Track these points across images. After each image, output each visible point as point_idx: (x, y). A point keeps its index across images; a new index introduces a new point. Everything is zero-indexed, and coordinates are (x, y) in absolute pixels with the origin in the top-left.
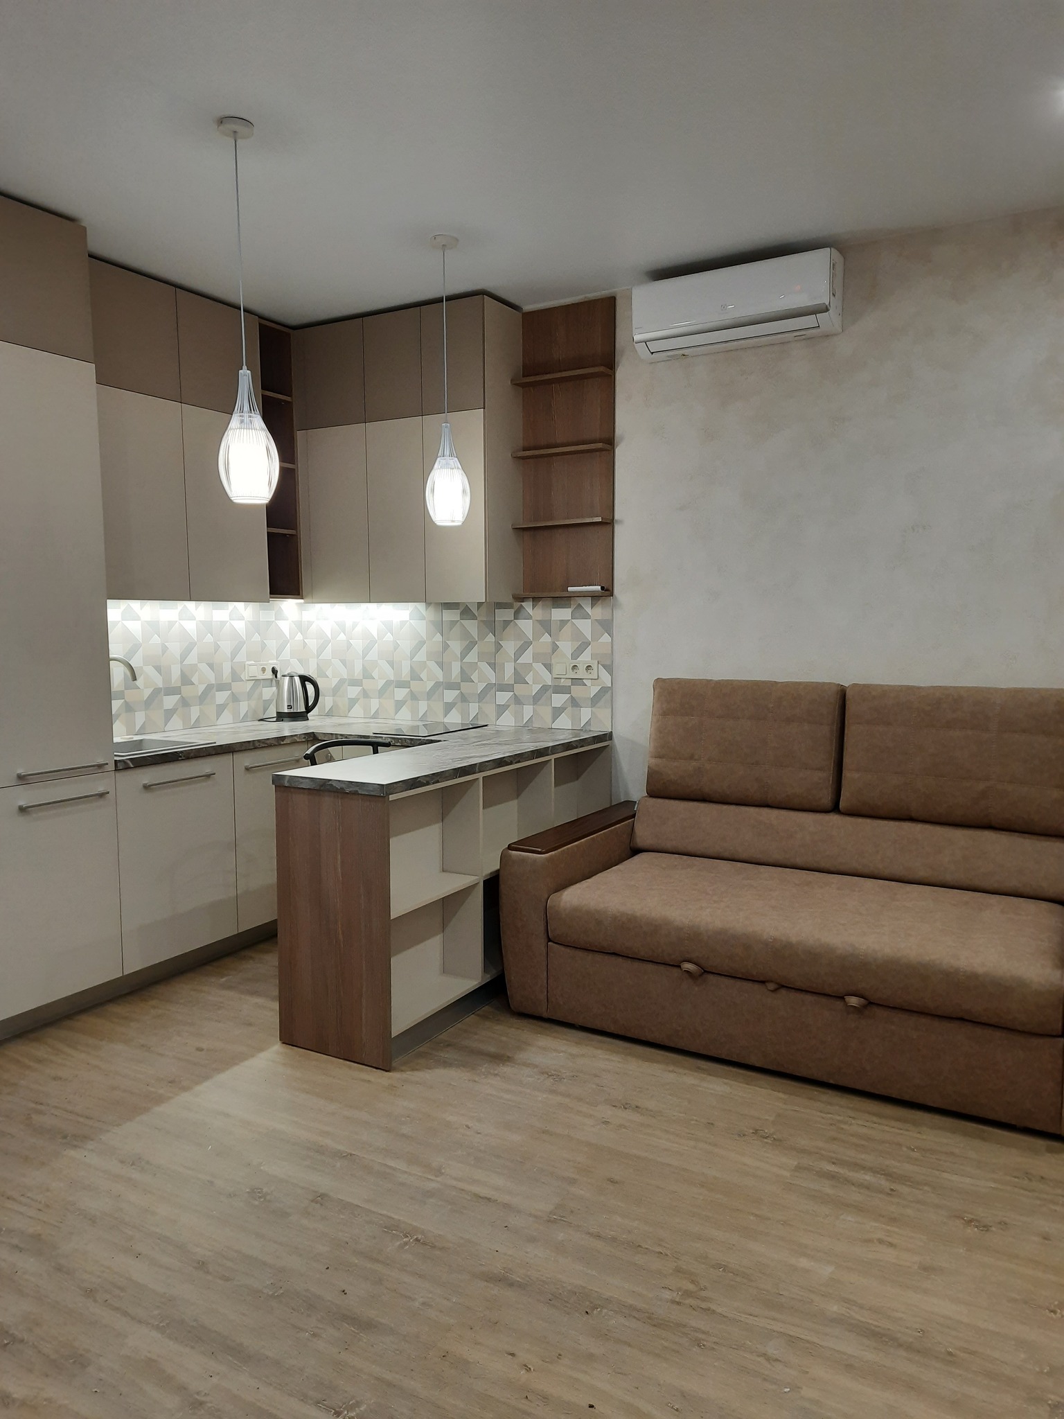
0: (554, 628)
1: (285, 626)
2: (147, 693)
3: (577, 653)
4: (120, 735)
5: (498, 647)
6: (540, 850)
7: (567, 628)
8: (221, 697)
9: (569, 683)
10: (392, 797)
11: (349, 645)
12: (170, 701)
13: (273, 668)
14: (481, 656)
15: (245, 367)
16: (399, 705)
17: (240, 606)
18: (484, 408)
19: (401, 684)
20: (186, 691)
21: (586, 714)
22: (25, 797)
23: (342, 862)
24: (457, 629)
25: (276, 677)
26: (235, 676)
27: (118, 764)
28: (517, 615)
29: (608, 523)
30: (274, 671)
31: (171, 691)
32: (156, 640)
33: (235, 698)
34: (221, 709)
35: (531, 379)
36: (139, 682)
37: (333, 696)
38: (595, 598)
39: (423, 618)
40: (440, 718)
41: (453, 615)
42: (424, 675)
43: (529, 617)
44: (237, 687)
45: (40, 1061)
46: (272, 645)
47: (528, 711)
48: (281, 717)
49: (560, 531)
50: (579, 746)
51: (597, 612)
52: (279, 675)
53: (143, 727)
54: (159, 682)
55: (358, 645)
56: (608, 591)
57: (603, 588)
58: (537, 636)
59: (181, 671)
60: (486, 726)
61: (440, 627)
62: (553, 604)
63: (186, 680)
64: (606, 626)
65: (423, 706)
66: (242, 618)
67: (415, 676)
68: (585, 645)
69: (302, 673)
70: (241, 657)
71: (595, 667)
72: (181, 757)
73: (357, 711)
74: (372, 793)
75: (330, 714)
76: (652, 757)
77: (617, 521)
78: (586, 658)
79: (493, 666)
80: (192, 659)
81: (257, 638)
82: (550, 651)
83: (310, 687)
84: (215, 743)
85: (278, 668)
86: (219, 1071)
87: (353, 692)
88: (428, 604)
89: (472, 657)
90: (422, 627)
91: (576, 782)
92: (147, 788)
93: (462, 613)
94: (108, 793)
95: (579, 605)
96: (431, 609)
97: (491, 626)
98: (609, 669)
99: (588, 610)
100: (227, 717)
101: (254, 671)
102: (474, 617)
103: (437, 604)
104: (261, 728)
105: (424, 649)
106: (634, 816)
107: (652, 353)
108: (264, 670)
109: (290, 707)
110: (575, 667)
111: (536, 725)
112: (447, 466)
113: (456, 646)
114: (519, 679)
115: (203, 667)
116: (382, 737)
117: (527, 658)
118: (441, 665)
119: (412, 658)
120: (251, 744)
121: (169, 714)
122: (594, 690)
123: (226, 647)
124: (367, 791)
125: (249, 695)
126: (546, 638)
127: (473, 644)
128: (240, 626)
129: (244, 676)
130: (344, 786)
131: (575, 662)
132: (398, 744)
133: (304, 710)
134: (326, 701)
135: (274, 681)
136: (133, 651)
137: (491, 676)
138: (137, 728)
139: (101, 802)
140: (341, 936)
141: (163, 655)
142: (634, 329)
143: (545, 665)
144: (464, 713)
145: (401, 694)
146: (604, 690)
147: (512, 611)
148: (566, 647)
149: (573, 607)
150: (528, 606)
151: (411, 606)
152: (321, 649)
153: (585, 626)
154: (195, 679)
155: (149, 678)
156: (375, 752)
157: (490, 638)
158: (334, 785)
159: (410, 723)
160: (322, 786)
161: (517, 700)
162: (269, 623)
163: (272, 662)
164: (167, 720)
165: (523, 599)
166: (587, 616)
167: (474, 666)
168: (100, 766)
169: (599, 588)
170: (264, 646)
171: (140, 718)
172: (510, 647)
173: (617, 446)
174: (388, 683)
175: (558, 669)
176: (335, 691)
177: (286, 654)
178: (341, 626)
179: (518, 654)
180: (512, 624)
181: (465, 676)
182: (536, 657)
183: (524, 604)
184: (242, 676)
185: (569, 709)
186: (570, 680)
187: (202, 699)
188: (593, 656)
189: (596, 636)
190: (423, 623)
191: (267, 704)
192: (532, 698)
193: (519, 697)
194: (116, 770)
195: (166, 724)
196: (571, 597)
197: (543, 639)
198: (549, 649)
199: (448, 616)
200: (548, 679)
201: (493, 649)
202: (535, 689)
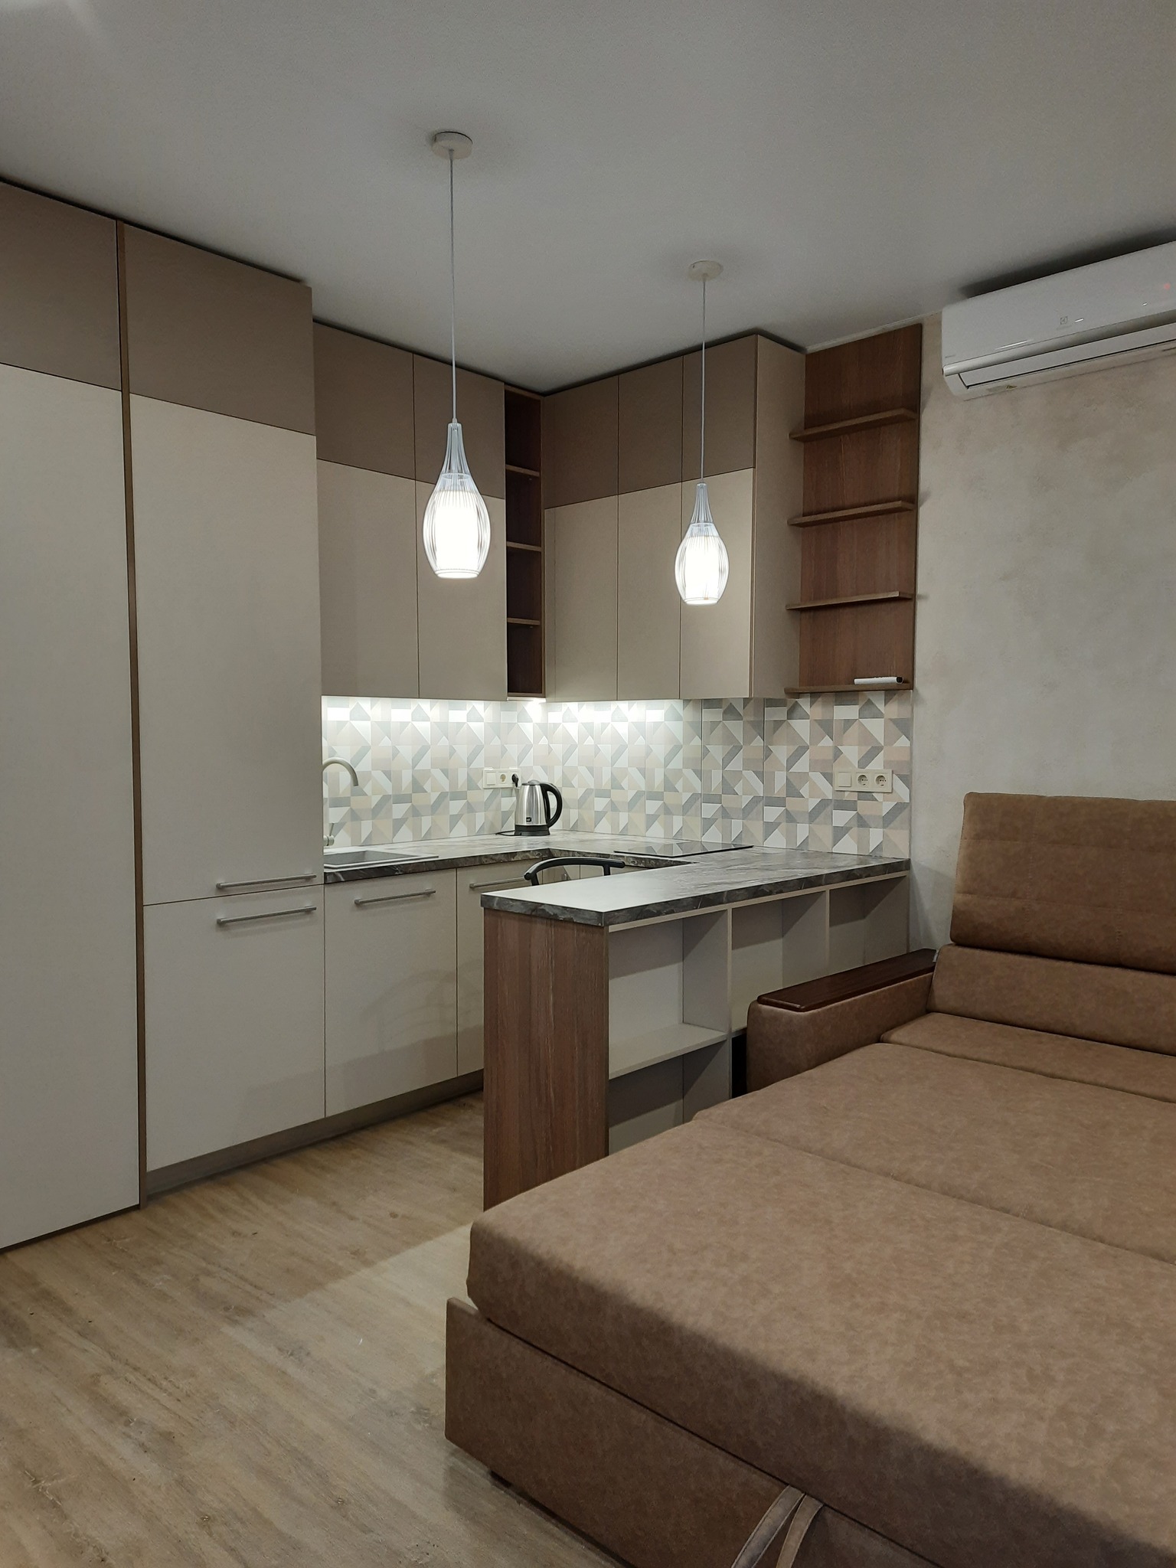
0: (836, 729)
1: (528, 729)
2: (375, 800)
3: (865, 761)
4: (341, 845)
5: (768, 753)
6: (798, 1006)
7: (854, 730)
8: (456, 807)
9: (854, 797)
10: (612, 929)
11: (597, 751)
12: (399, 810)
13: (513, 775)
14: (747, 764)
15: (455, 420)
16: (651, 820)
17: (479, 706)
18: (754, 467)
19: (654, 796)
20: (418, 799)
21: (876, 836)
22: (224, 910)
23: (554, 1004)
24: (718, 731)
25: (517, 785)
26: (471, 784)
27: (328, 877)
28: (790, 715)
29: (908, 599)
30: (515, 779)
31: (400, 799)
32: (386, 742)
33: (470, 808)
34: (454, 820)
35: (816, 430)
36: (368, 789)
37: (577, 808)
38: (889, 692)
39: (679, 718)
40: (697, 836)
41: (717, 715)
42: (679, 786)
43: (806, 716)
44: (473, 796)
45: (223, 1210)
46: (513, 750)
47: (802, 831)
48: (520, 830)
49: (848, 610)
50: (864, 875)
51: (892, 709)
52: (519, 784)
53: (369, 837)
54: (388, 788)
55: (607, 750)
56: (906, 683)
57: (899, 680)
58: (815, 739)
59: (413, 777)
60: (751, 847)
61: (699, 729)
62: (836, 701)
63: (417, 787)
64: (904, 727)
65: (677, 822)
66: (481, 720)
67: (669, 786)
68: (874, 751)
69: (546, 781)
70: (479, 763)
71: (888, 776)
72: (397, 871)
73: (604, 826)
74: (589, 923)
75: (574, 829)
76: (959, 892)
77: (921, 597)
78: (877, 765)
79: (760, 775)
80: (425, 764)
81: (496, 741)
82: (831, 757)
83: (552, 798)
84: (437, 857)
85: (519, 776)
86: (408, 1245)
87: (600, 804)
88: (687, 701)
89: (736, 764)
90: (678, 729)
91: (862, 921)
92: (359, 904)
93: (725, 713)
94: (315, 909)
95: (869, 702)
96: (690, 707)
97: (759, 727)
98: (907, 780)
99: (881, 706)
100: (461, 829)
101: (492, 778)
102: (739, 717)
103: (696, 701)
104: (496, 842)
105: (680, 754)
106: (932, 969)
107: (968, 387)
108: (503, 777)
109: (529, 819)
110: (862, 778)
111: (812, 848)
112: (700, 533)
113: (717, 752)
114: (792, 790)
115: (438, 774)
116: (623, 857)
117: (802, 765)
118: (699, 773)
119: (665, 766)
120: (478, 859)
121: (398, 824)
122: (887, 806)
123: (463, 751)
124: (583, 918)
125: (487, 805)
126: (827, 742)
127: (736, 749)
128: (477, 727)
129: (481, 784)
130: (556, 911)
131: (862, 772)
132: (642, 865)
133: (545, 824)
134: (570, 814)
135: (514, 791)
136: (360, 755)
137: (759, 789)
138: (363, 839)
139: (308, 919)
140: (552, 1095)
141: (394, 758)
142: (943, 357)
143: (824, 775)
144: (726, 831)
145: (652, 807)
146: (900, 807)
147: (785, 710)
148: (852, 752)
149: (862, 703)
150: (804, 703)
151: (667, 704)
152: (567, 754)
153: (876, 727)
154: (427, 787)
155: (376, 786)
156: (607, 873)
157: (758, 742)
158: (547, 910)
159: (663, 841)
160: (533, 911)
161: (790, 818)
162: (511, 725)
163: (514, 769)
164: (396, 830)
165: (799, 695)
166: (879, 715)
167: (738, 775)
168: (308, 879)
169: (894, 679)
170: (504, 751)
171: (366, 827)
172: (781, 752)
173: (922, 503)
174: (639, 795)
175: (840, 780)
176: (581, 803)
177: (528, 761)
178: (589, 728)
179: (792, 760)
180: (785, 724)
181: (727, 788)
182: (814, 765)
183: (800, 701)
184: (479, 784)
185: (855, 830)
186: (857, 793)
187: (435, 808)
188: (887, 764)
189: (890, 739)
190: (680, 724)
191: (505, 816)
192: (807, 816)
193: (792, 814)
194: (325, 884)
195: (394, 835)
196: (858, 691)
197: (822, 744)
198: (830, 755)
199: (709, 716)
200: (828, 791)
201: (761, 754)
202: (812, 803)
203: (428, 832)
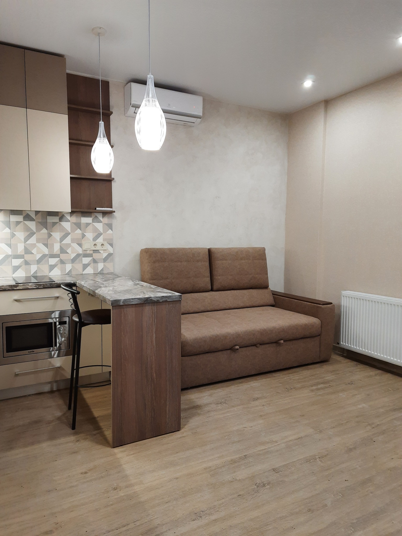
0: (82, 226)
3: (95, 239)
5: (50, 236)
7: (90, 227)
14: (38, 240)
21: (101, 266)
23: (156, 338)
24: (21, 226)
28: (61, 220)
29: (109, 180)
38: (104, 214)
41: (20, 218)
43: (69, 221)
47: (69, 267)
49: (85, 181)
51: (105, 220)
58: (73, 230)
61: (7, 224)
62: (83, 215)
64: (110, 226)
68: (99, 235)
71: (105, 244)
78: (100, 240)
79: (46, 245)
82: (81, 237)
89: (32, 240)
93: (23, 217)
95: (96, 216)
96: (2, 213)
97: (45, 225)
98: (111, 245)
99: (101, 218)
102: (32, 219)
110: (95, 245)
111: (74, 273)
113: (21, 235)
114: (63, 250)
117: (67, 240)
118: (9, 245)
122: (105, 255)
124: (172, 299)
126: (79, 231)
127: (32, 234)
130: (158, 299)
131: (95, 243)
137: (46, 251)
143: (78, 244)
146: (110, 255)
147: (58, 218)
148: (90, 235)
149: (93, 217)
153: (99, 226)
157: (44, 231)
160: (145, 301)
161: (62, 262)
166: (100, 222)
167: (34, 246)
172: (57, 235)
175: (85, 247)
179: (62, 239)
180: (58, 224)
181: (28, 251)
182: (73, 241)
183: (65, 215)
185: (92, 264)
186: (92, 251)
188: (104, 240)
189: (105, 231)
192: (71, 260)
193: (63, 260)
197: (76, 232)
198: (80, 236)
199: (14, 218)
200: (80, 251)
201: (46, 236)
202: (73, 256)
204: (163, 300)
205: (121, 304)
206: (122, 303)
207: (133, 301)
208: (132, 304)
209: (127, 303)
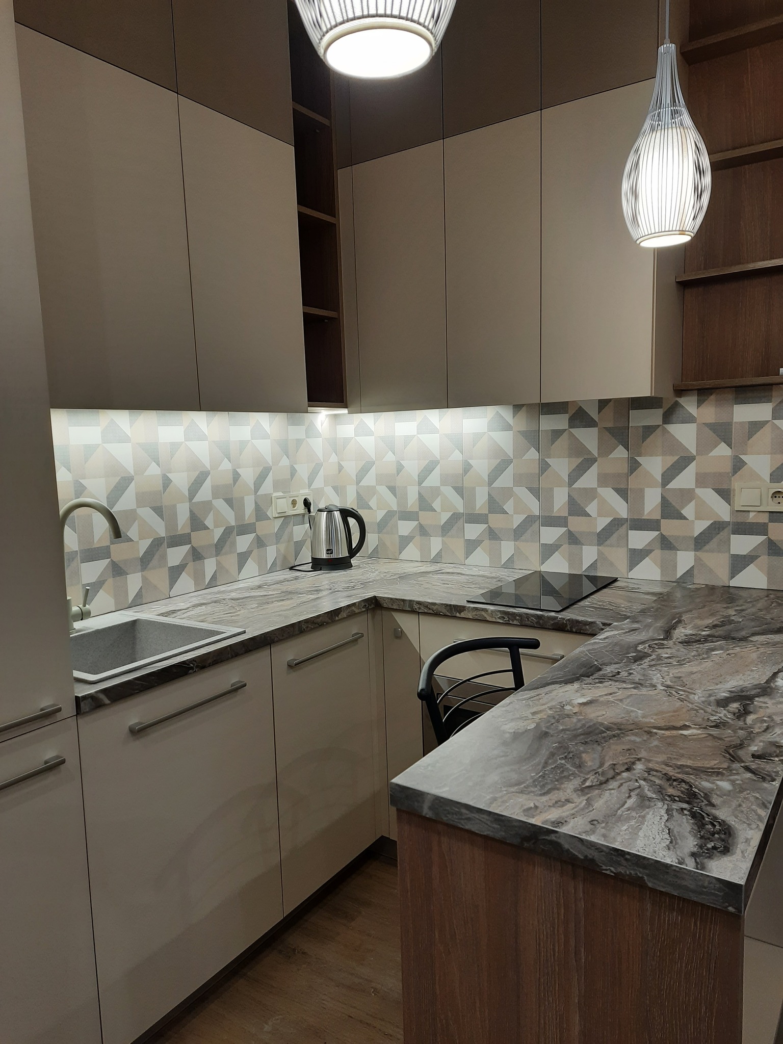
0: (735, 436)
1: (317, 445)
2: (143, 546)
3: (780, 474)
5: (634, 466)
7: (764, 434)
8: (243, 542)
11: (400, 468)
12: (176, 555)
13: (305, 500)
14: (603, 480)
16: (471, 546)
17: (263, 420)
19: (475, 518)
20: (199, 539)
24: (563, 441)
25: (309, 511)
26: (260, 514)
27: (82, 704)
28: (668, 418)
30: (307, 504)
31: (176, 541)
32: (153, 469)
33: (260, 543)
34: (243, 559)
35: (707, 41)
36: (132, 532)
37: (379, 532)
39: (508, 428)
40: (535, 565)
41: (560, 422)
42: (509, 507)
43: (690, 419)
44: (262, 527)
46: (303, 471)
47: (685, 560)
48: (317, 564)
52: (313, 509)
54: (160, 528)
55: (413, 467)
58: (704, 447)
59: (191, 511)
61: (533, 438)
62: (738, 398)
63: (197, 523)
65: (507, 548)
66: (265, 436)
67: (495, 506)
69: (337, 502)
70: (267, 487)
72: (191, 669)
73: (412, 552)
79: (623, 493)
80: (204, 495)
83: (352, 521)
84: (244, 632)
85: (311, 500)
87: (405, 528)
88: (517, 407)
89: (589, 479)
90: (505, 440)
92: (137, 732)
93: (571, 419)
94: (63, 762)
96: (523, 413)
97: (621, 435)
100: (251, 567)
101: (282, 505)
102: (591, 423)
103: (530, 406)
105: (510, 471)
108: (294, 503)
109: (329, 551)
110: (776, 495)
111: (700, 580)
113: (561, 466)
114: (669, 510)
115: (220, 504)
117: (685, 480)
118: (535, 491)
119: (490, 484)
120: (297, 628)
121: (175, 573)
123: (248, 475)
125: (278, 536)
126: (723, 450)
127: (587, 463)
128: (263, 446)
129: (272, 513)
131: (778, 487)
133: (348, 555)
134: (372, 539)
135: (307, 518)
136: (117, 493)
137: (622, 509)
139: (51, 778)
141: (164, 489)
143: (718, 491)
144: (574, 559)
145: (473, 531)
147: (659, 412)
148: (760, 463)
149: (777, 401)
150: (689, 405)
152: (363, 472)
154: (208, 522)
155: (145, 527)
157: (620, 453)
161: (666, 544)
162: (299, 442)
163: (304, 493)
165: (680, 392)
167: (591, 494)
168: (48, 714)
170: (293, 472)
171: (134, 582)
172: (653, 464)
174: (455, 518)
175: (743, 497)
176: (382, 526)
177: (318, 483)
178: (389, 443)
179: (669, 475)
180: (659, 431)
181: (576, 508)
182: (702, 480)
183: (682, 401)
184: (269, 514)
185: (765, 559)
186: (768, 514)
187: (219, 547)
190: (510, 434)
191: (299, 546)
192: (693, 540)
193: (669, 539)
194: (77, 714)
195: (171, 588)
196: (772, 385)
197: (716, 452)
198: (728, 467)
199: (549, 423)
200: (723, 512)
201: (624, 468)
202: (700, 527)
203: (214, 577)
204: (621, 870)
205: (426, 811)
206: (430, 808)
207: (469, 819)
208: (467, 827)
209: (450, 817)
